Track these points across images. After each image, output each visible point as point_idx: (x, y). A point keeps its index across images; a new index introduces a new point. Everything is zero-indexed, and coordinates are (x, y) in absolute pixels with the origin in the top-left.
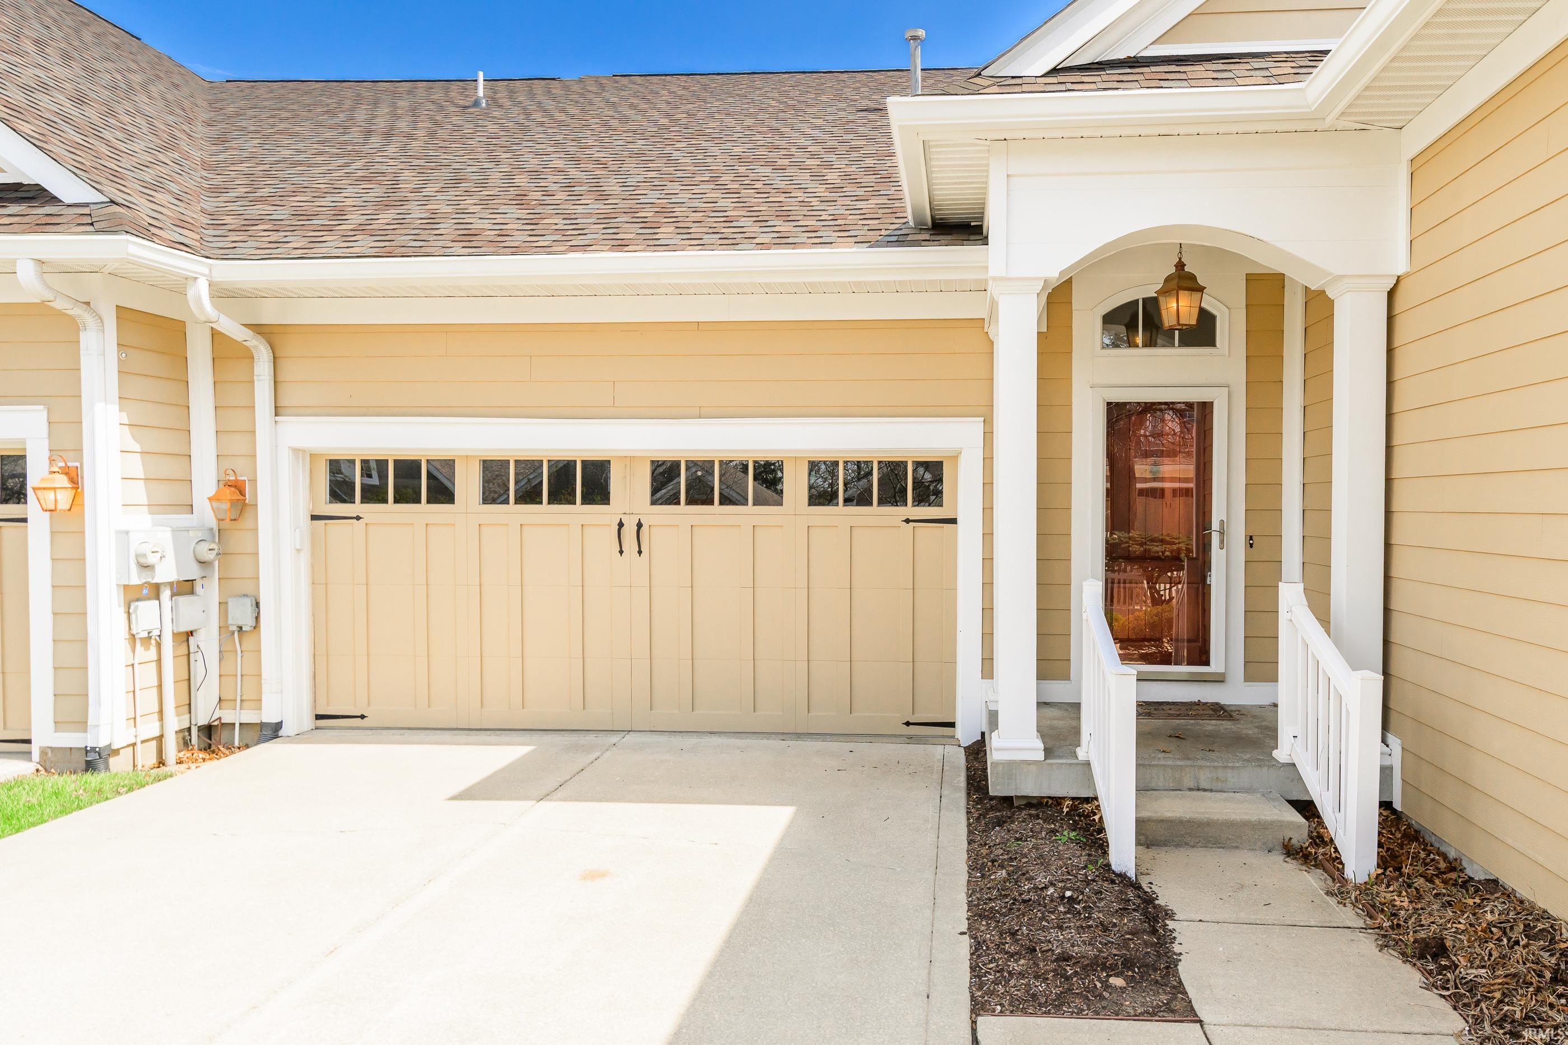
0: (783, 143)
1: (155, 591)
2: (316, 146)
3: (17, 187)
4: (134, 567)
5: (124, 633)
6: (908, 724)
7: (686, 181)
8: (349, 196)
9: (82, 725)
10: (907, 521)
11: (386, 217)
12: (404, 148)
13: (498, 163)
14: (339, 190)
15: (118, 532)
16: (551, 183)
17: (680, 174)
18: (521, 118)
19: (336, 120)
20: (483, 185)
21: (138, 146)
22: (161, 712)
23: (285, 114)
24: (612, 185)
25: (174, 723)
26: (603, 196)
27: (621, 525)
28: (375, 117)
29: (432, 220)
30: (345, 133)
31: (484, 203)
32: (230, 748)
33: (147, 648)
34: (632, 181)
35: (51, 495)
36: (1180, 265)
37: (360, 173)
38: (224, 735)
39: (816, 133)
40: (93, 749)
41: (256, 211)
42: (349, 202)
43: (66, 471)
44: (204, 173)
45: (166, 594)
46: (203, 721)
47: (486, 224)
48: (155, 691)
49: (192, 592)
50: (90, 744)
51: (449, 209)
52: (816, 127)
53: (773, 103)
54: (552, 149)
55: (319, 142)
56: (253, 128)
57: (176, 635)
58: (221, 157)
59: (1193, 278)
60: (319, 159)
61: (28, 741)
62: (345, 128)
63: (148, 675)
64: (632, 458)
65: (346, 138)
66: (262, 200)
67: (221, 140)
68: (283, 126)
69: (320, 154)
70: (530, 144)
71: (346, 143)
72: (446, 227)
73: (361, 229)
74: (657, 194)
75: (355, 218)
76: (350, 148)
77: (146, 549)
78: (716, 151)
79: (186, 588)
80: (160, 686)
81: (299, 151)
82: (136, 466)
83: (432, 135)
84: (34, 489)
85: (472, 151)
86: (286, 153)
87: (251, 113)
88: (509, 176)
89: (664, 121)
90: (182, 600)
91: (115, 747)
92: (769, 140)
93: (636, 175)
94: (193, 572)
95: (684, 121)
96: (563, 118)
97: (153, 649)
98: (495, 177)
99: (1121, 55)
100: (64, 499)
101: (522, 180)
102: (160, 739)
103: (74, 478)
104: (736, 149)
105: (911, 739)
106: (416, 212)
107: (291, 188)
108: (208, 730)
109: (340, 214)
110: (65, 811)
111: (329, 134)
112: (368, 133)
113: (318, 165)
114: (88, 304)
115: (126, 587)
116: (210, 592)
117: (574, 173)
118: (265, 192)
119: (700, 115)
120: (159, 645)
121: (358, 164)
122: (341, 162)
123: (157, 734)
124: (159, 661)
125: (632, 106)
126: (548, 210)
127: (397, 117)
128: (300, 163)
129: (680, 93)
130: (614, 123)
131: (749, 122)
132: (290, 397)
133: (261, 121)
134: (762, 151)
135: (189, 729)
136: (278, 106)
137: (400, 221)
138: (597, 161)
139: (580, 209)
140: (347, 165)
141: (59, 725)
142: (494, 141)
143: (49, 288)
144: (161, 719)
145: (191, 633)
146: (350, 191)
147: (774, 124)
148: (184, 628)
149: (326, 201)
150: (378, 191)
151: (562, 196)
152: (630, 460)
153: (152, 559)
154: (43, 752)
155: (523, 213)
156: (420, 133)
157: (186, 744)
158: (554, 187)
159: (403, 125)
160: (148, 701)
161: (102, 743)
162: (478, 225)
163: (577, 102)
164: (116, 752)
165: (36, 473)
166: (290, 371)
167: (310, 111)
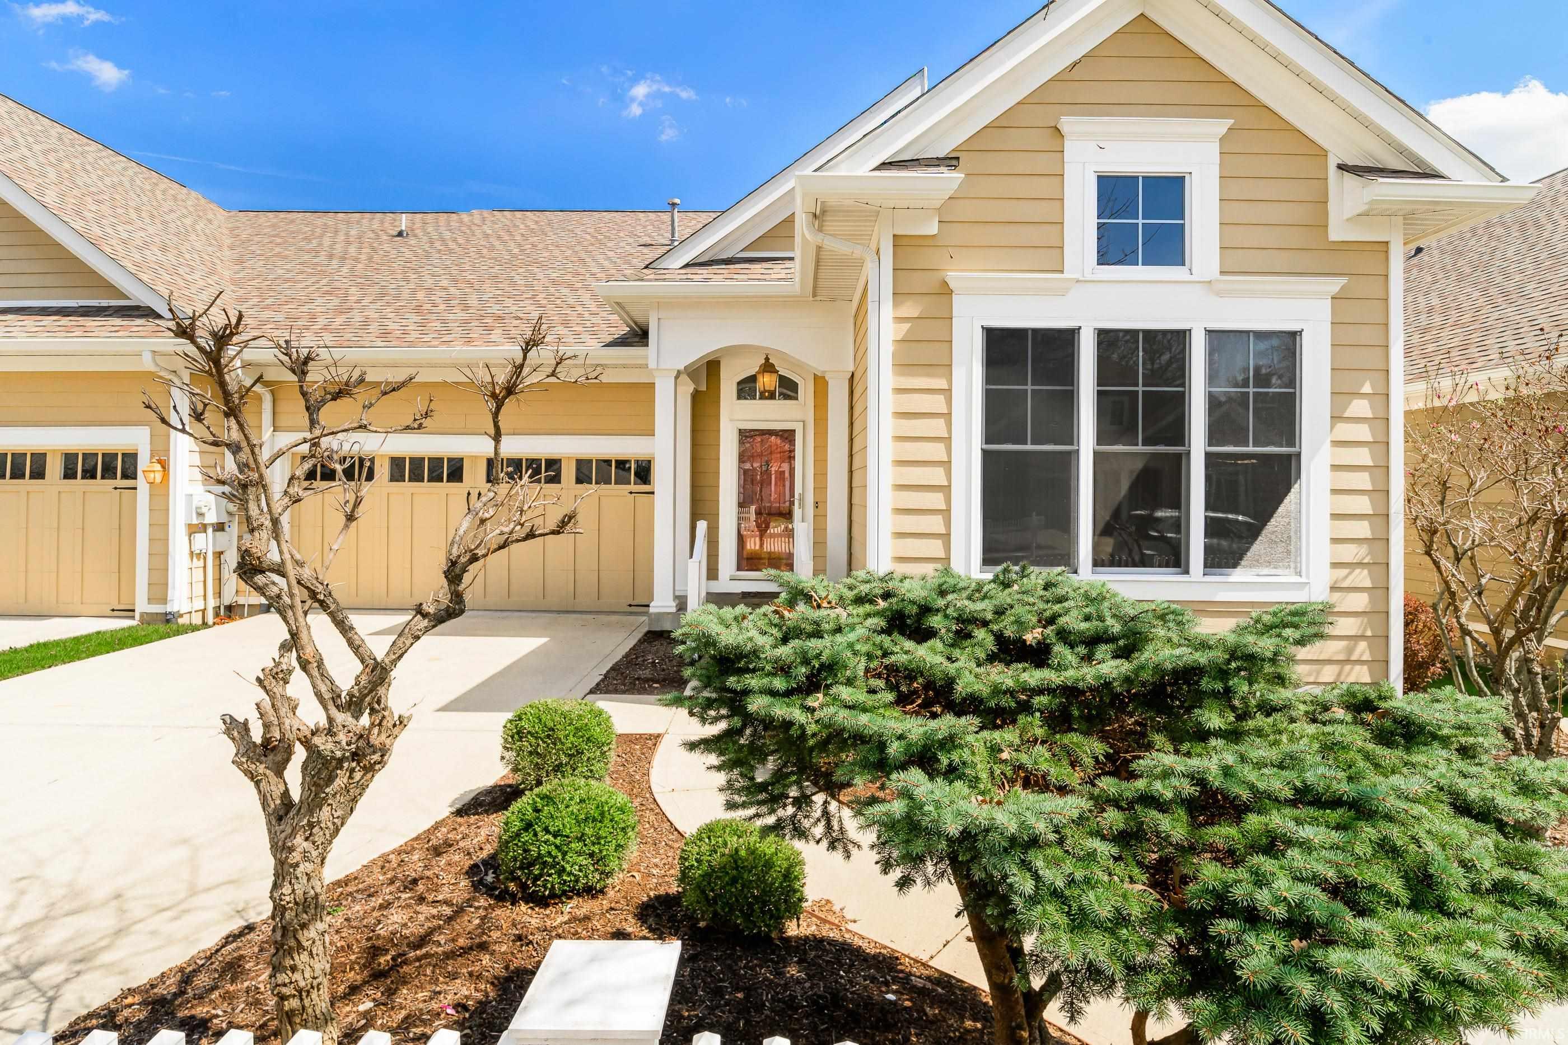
0: (582, 271)
1: (204, 528)
2: (298, 267)
3: (137, 308)
4: (194, 515)
5: (187, 551)
6: (630, 605)
7: (518, 298)
8: (319, 304)
9: (164, 600)
10: (631, 493)
11: (340, 320)
12: (352, 269)
13: (408, 281)
14: (312, 301)
15: (187, 495)
16: (438, 296)
17: (515, 293)
18: (427, 247)
19: (311, 246)
20: (397, 298)
21: (197, 276)
22: (205, 596)
23: (279, 240)
24: (473, 301)
25: (212, 603)
26: (466, 308)
27: (469, 494)
28: (335, 243)
29: (366, 323)
30: (315, 257)
31: (397, 311)
32: (242, 617)
33: (199, 560)
34: (485, 297)
35: (152, 475)
36: (767, 359)
37: (326, 288)
38: (239, 611)
39: (606, 263)
40: (170, 613)
41: (266, 315)
42: (319, 309)
43: (159, 462)
44: (232, 287)
45: (210, 530)
46: (227, 603)
47: (395, 326)
48: (202, 584)
49: (223, 530)
50: (169, 610)
51: (377, 315)
52: (609, 259)
53: (588, 237)
54: (443, 272)
55: (300, 264)
56: (259, 252)
57: (214, 553)
58: (241, 275)
59: (773, 365)
60: (301, 276)
61: (133, 611)
62: (317, 252)
63: (199, 574)
64: (476, 457)
65: (315, 261)
66: (267, 307)
67: (240, 261)
68: (277, 250)
69: (302, 273)
70: (429, 267)
71: (316, 264)
72: (374, 327)
73: (325, 328)
74: (498, 307)
75: (322, 321)
76: (319, 268)
77: (202, 504)
78: (540, 276)
79: (220, 527)
80: (205, 582)
81: (288, 271)
82: (196, 460)
83: (370, 259)
84: (144, 471)
85: (393, 273)
86: (280, 272)
87: (256, 239)
88: (414, 292)
89: (516, 251)
90: (218, 534)
91: (182, 612)
92: (576, 268)
93: (489, 290)
94: (224, 518)
95: (528, 251)
96: (454, 247)
97: (202, 560)
98: (406, 293)
99: (724, 257)
100: (158, 478)
101: (421, 295)
102: (204, 611)
103: (164, 465)
104: (555, 275)
105: (631, 613)
106: (357, 317)
107: (284, 299)
108: (229, 608)
109: (313, 318)
110: (161, 638)
111: (307, 257)
112: (331, 256)
113: (300, 282)
114: (175, 372)
115: (190, 525)
116: (234, 529)
117: (453, 290)
118: (269, 302)
119: (540, 246)
120: (205, 558)
121: (324, 281)
122: (314, 279)
123: (202, 608)
124: (205, 567)
125: (499, 237)
126: (433, 317)
127: (349, 243)
128: (287, 280)
129: (533, 227)
130: (485, 251)
131: (569, 252)
132: (282, 422)
133: (264, 246)
134: (569, 276)
135: (219, 607)
136: (274, 233)
137: (347, 323)
138: (468, 282)
139: (452, 317)
140: (318, 282)
141: (150, 601)
142: (408, 265)
143: (157, 365)
144: (205, 600)
145: (222, 553)
146: (320, 301)
147: (583, 255)
148: (218, 550)
149: (305, 309)
150: (336, 301)
151: (442, 307)
152: (475, 458)
153: (204, 510)
154: (142, 615)
155: (418, 319)
156: (363, 257)
157: (217, 614)
158: (439, 301)
159: (352, 250)
160: (199, 589)
161: (175, 610)
162: (392, 326)
163: (465, 233)
164: (181, 616)
165: (143, 463)
166: (282, 407)
167: (294, 238)
